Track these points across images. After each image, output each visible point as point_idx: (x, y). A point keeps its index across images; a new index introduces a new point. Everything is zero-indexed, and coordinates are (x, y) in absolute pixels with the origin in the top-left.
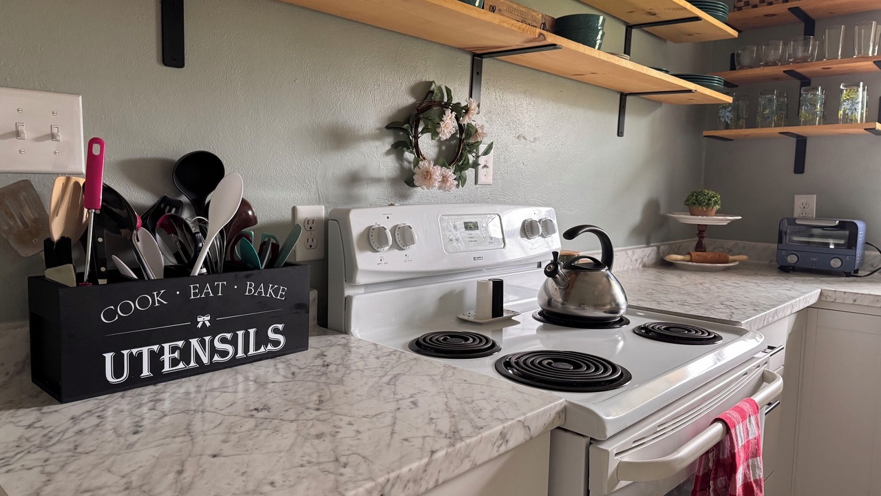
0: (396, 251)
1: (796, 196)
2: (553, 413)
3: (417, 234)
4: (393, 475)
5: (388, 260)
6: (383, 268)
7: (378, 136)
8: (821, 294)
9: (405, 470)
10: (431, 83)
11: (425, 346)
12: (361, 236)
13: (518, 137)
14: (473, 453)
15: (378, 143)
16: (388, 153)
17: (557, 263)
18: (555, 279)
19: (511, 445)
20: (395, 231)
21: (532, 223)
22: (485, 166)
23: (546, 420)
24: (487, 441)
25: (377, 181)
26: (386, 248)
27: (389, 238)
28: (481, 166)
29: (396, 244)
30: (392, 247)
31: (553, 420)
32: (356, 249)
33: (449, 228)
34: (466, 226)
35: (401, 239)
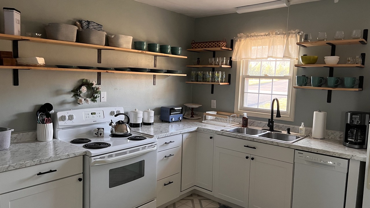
0: (70, 121)
1: (212, 100)
2: (82, 152)
3: (75, 117)
4: (43, 159)
5: (68, 123)
6: (65, 124)
7: (69, 93)
8: (198, 128)
9: (45, 158)
10: (83, 79)
11: (73, 142)
12: (60, 118)
13: (115, 89)
14: (61, 157)
15: (69, 95)
16: (72, 97)
17: (112, 122)
18: (112, 126)
19: (70, 157)
20: (69, 117)
21: (114, 112)
22: (103, 97)
23: (80, 153)
24: (64, 155)
25: (69, 103)
26: (66, 120)
27: (67, 118)
28: (102, 97)
29: (69, 119)
30: (68, 120)
31: (82, 153)
32: (58, 120)
33: (86, 115)
34: (92, 114)
35: (71, 118)
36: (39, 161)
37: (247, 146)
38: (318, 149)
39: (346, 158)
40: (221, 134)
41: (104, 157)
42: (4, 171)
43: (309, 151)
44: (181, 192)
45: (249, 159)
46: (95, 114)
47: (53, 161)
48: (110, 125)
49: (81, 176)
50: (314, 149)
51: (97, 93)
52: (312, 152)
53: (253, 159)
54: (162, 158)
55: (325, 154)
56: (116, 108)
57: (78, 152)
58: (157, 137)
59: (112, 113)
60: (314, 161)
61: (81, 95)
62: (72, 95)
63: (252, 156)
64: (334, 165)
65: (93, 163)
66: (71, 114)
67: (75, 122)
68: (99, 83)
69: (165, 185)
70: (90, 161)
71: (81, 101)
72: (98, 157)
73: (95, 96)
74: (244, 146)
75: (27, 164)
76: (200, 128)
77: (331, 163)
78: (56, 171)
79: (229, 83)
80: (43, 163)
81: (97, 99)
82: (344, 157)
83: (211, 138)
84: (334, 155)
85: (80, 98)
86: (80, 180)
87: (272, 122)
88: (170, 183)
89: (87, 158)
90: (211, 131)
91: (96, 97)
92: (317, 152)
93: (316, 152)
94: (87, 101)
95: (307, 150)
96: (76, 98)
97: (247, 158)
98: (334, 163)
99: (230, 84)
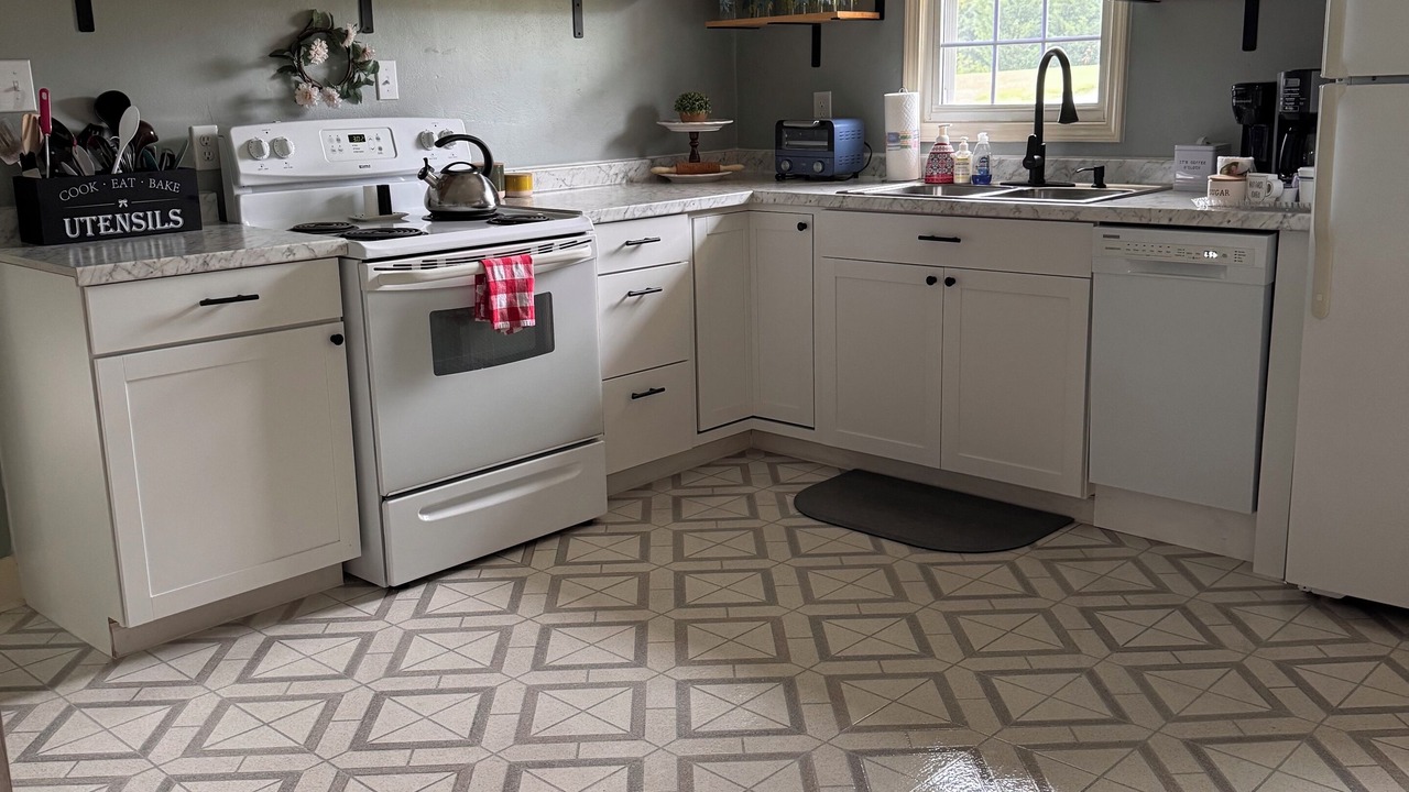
0: (276, 160)
1: (816, 93)
2: (336, 245)
3: (292, 146)
5: (272, 167)
6: (265, 173)
7: (261, 64)
8: (752, 195)
10: (314, 11)
12: (242, 147)
14: (267, 256)
15: (262, 70)
16: (274, 77)
17: (427, 167)
18: (427, 181)
19: (298, 257)
20: (272, 144)
21: (429, 135)
22: (387, 82)
23: (329, 248)
24: (277, 250)
25: (266, 102)
26: (265, 157)
27: (267, 149)
28: (380, 83)
29: (274, 154)
30: (270, 157)
31: (336, 250)
32: (238, 158)
33: (331, 141)
34: (352, 138)
35: (279, 149)
36: (201, 261)
37: (932, 238)
38: (1172, 211)
39: (1263, 228)
40: (837, 205)
41: (408, 267)
42: (103, 281)
43: (1144, 221)
44: (699, 432)
45: (940, 286)
46: (361, 138)
47: (244, 265)
48: (423, 175)
49: (339, 329)
50: (1160, 211)
51: (362, 66)
52: (1152, 222)
53: (950, 282)
54: (619, 300)
55: (1194, 224)
56: (435, 120)
57: (320, 245)
58: (595, 219)
59: (423, 141)
60: (1158, 259)
61: (306, 69)
62: (273, 72)
63: (949, 273)
64: (1225, 261)
65: (373, 280)
66: (278, 136)
67: (297, 163)
68: (366, 27)
69: (635, 396)
70: (362, 276)
71: (307, 96)
72: (389, 264)
73: (355, 80)
74: (920, 238)
75: (165, 268)
76: (759, 195)
77: (1215, 255)
78: (256, 297)
79: (877, 15)
80: (213, 268)
81: (364, 90)
82: (1257, 227)
83: (802, 226)
84: (1225, 225)
85: (304, 86)
86: (336, 339)
87: (1042, 151)
88: (652, 392)
89: (352, 266)
90: (803, 200)
91: (359, 84)
92: (1170, 220)
93: (1165, 222)
94: (329, 98)
95: (1137, 221)
96: (287, 81)
97: (931, 280)
98: (1225, 256)
99: (882, 17)
